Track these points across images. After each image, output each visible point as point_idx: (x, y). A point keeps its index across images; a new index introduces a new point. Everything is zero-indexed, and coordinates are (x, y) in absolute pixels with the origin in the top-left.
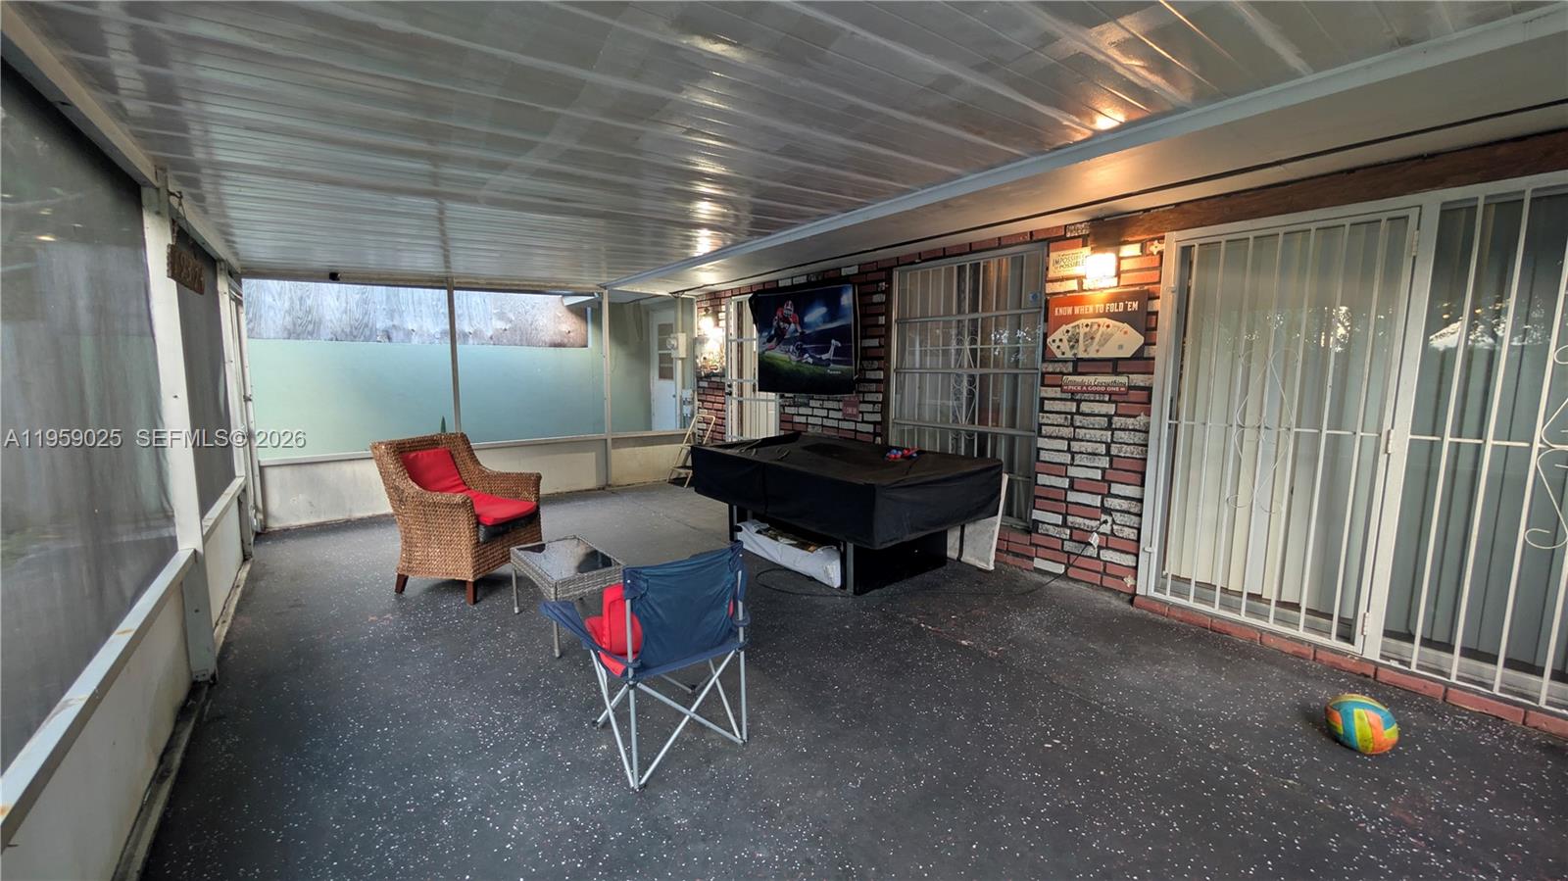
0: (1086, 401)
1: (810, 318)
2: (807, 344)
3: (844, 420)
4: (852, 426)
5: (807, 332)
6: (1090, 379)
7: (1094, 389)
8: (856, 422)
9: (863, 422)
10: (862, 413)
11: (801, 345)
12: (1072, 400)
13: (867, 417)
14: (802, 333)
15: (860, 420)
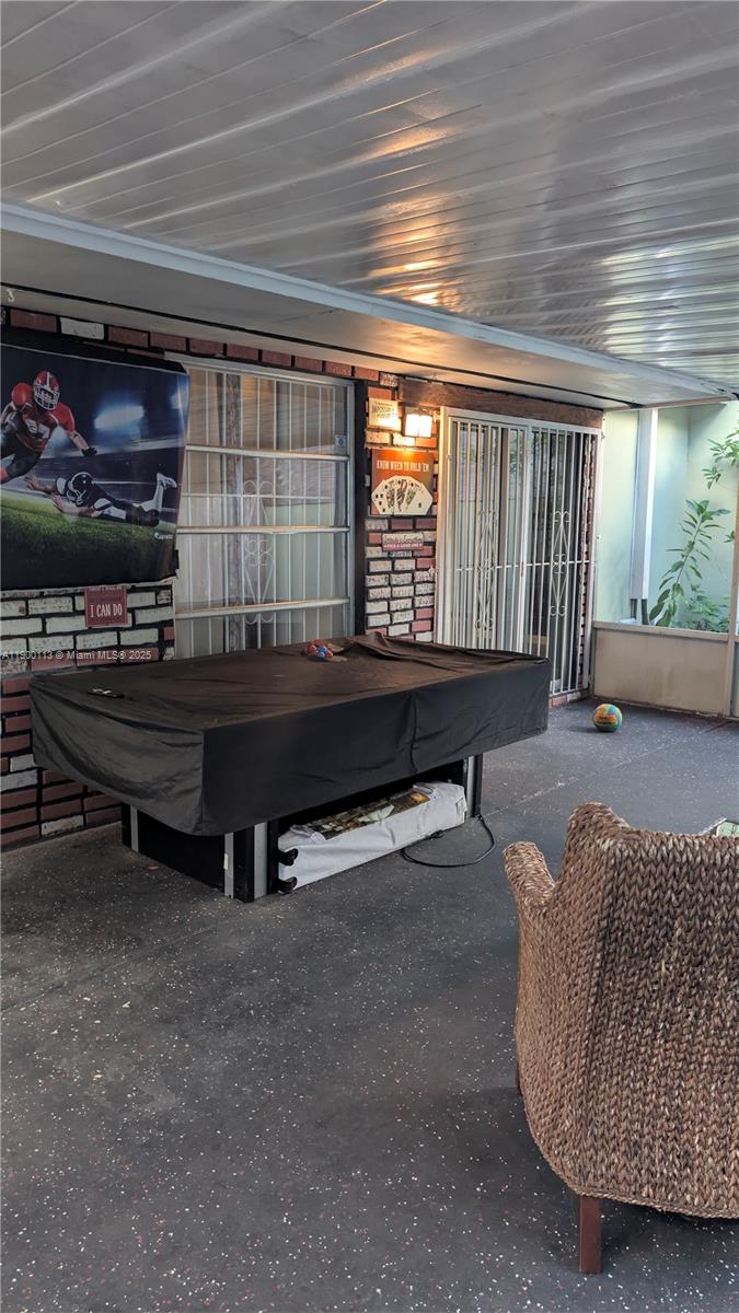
0: (398, 558)
1: (105, 421)
2: (100, 477)
3: (90, 631)
4: (110, 639)
5: (100, 450)
6: (400, 536)
7: (404, 546)
8: (118, 630)
9: (135, 627)
10: (132, 610)
11: (88, 479)
12: (389, 558)
13: (143, 617)
14: (89, 453)
15: (129, 624)
